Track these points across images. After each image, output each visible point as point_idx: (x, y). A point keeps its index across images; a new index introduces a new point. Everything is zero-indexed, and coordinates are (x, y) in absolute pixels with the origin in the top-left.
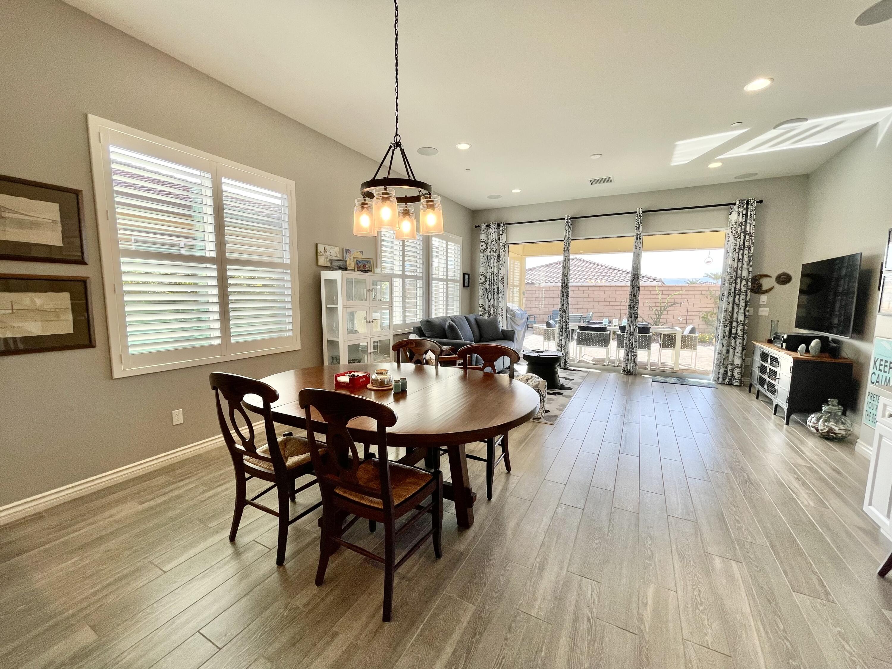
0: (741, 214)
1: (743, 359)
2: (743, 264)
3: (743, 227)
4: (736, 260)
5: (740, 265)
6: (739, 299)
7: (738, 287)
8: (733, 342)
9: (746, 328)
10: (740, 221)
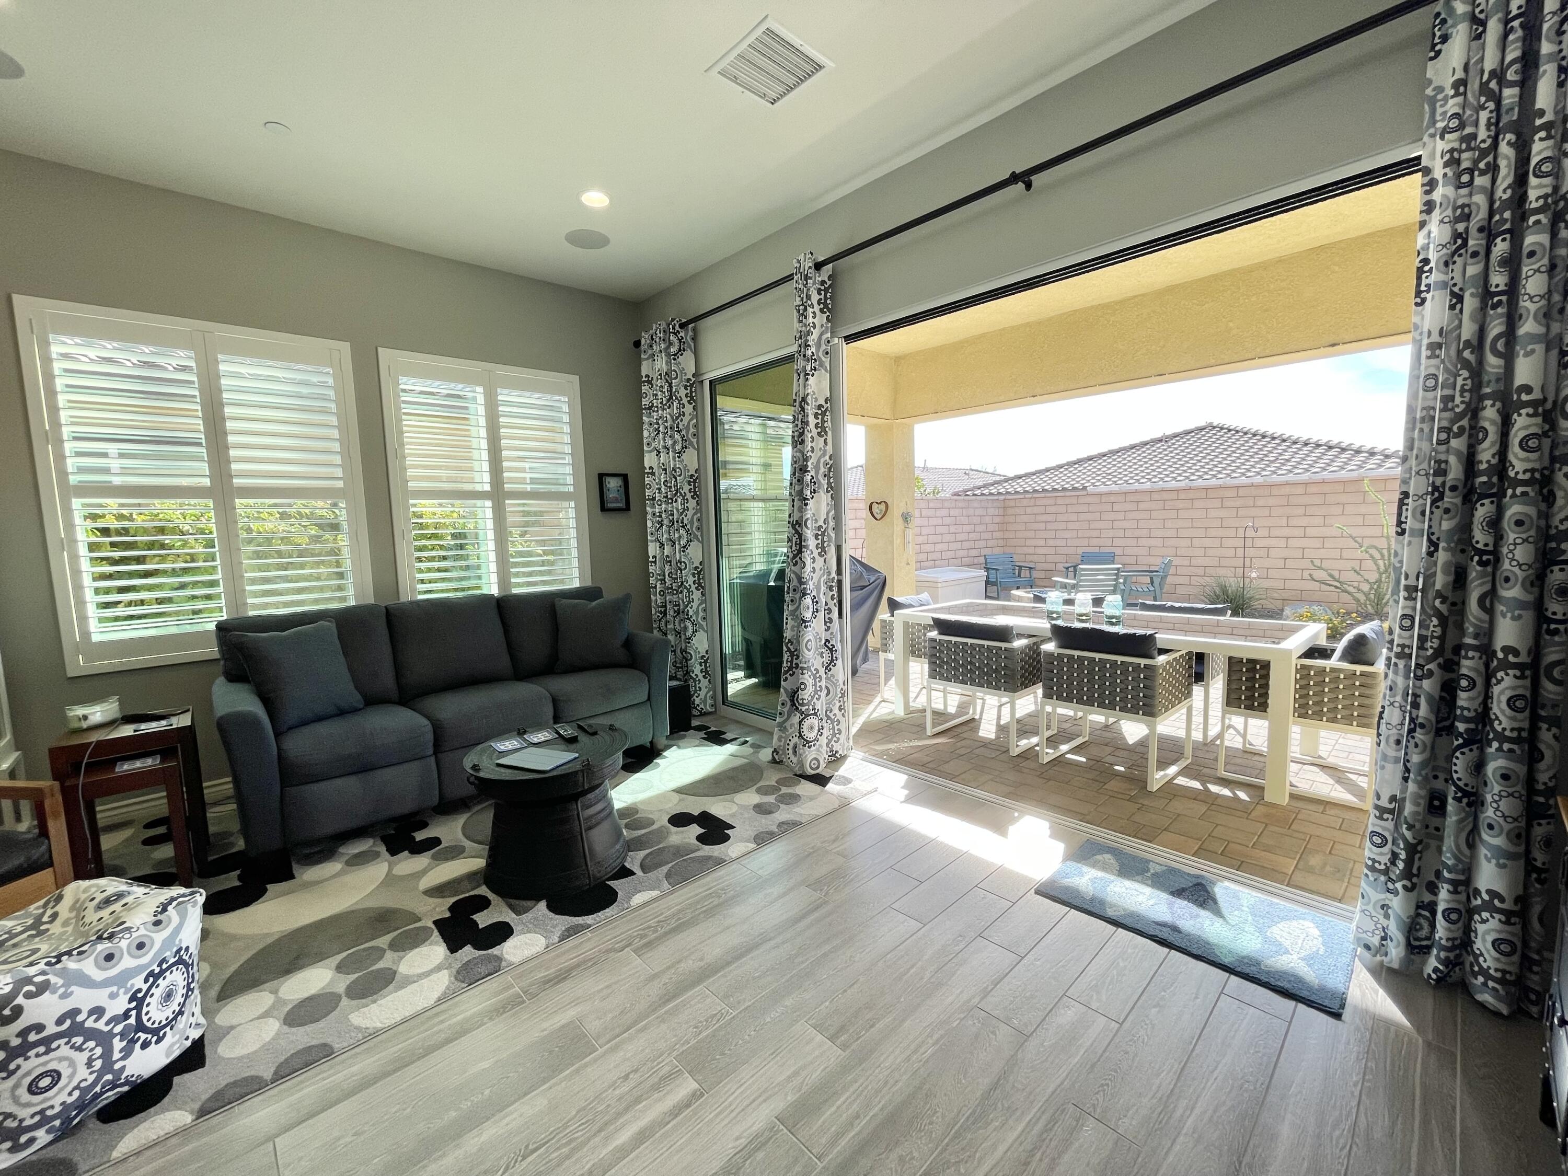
0: (1494, 28)
1: (1530, 867)
2: (1512, 320)
3: (1510, 95)
4: (1470, 303)
5: (1496, 328)
6: (1495, 524)
7: (1486, 454)
8: (1460, 766)
9: (1549, 689)
10: (1490, 64)
